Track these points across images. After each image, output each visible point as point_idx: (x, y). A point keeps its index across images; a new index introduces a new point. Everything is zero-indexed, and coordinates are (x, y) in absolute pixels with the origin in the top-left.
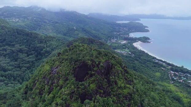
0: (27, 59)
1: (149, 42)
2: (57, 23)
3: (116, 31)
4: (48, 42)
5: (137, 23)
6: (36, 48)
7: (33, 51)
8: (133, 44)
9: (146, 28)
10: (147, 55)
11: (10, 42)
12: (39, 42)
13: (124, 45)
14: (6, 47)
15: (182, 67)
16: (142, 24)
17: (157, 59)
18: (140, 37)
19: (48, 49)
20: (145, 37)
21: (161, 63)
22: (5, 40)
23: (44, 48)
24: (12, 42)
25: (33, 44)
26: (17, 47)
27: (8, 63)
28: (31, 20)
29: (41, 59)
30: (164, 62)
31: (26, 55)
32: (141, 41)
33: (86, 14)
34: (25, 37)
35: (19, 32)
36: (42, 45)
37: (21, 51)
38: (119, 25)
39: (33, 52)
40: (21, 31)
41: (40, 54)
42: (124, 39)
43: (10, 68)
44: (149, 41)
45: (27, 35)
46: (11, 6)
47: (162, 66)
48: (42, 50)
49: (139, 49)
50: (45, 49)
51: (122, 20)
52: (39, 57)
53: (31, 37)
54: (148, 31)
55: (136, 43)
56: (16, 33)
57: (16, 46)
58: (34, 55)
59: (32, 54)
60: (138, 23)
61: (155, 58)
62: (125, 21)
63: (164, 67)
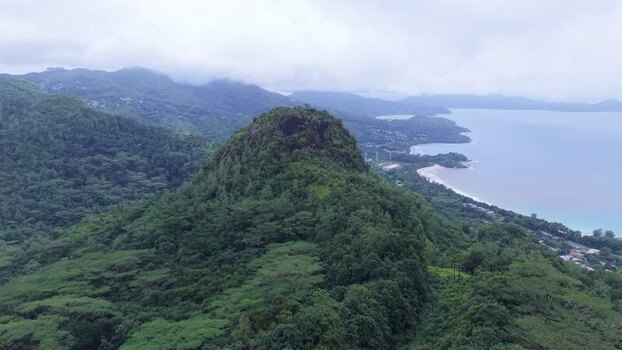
0: (148, 183)
1: (465, 167)
2: (202, 113)
3: (371, 141)
4: (194, 149)
5: (438, 119)
6: (168, 161)
7: (160, 166)
8: (418, 171)
9: (463, 134)
10: (450, 193)
11: (104, 146)
12: (174, 147)
13: (392, 172)
14: (98, 156)
15: (534, 215)
16: (454, 123)
17: (475, 203)
18: (440, 155)
19: (196, 163)
20: (454, 154)
21: (484, 210)
22: (92, 141)
23: (187, 161)
24: (109, 147)
25: (159, 152)
26: (122, 157)
27: (108, 189)
28: (130, 105)
29: (179, 186)
30: (492, 208)
31: (145, 175)
32: (441, 165)
33: (285, 94)
34: (137, 138)
35: (123, 125)
36: (182, 154)
37: (132, 166)
38: (383, 124)
39: (160, 169)
40: (128, 124)
41: (177, 174)
42: (392, 160)
43: (114, 198)
44: (464, 164)
45: (142, 131)
46: (66, 68)
47: (484, 216)
48: (181, 165)
49: (431, 181)
50: (189, 164)
51: (394, 113)
52: (176, 180)
53: (151, 138)
54: (466, 140)
55: (427, 169)
56: (118, 127)
57: (119, 154)
58: (163, 176)
59: (157, 174)
60: (442, 120)
61: (471, 201)
62: (403, 114)
63: (490, 218)
